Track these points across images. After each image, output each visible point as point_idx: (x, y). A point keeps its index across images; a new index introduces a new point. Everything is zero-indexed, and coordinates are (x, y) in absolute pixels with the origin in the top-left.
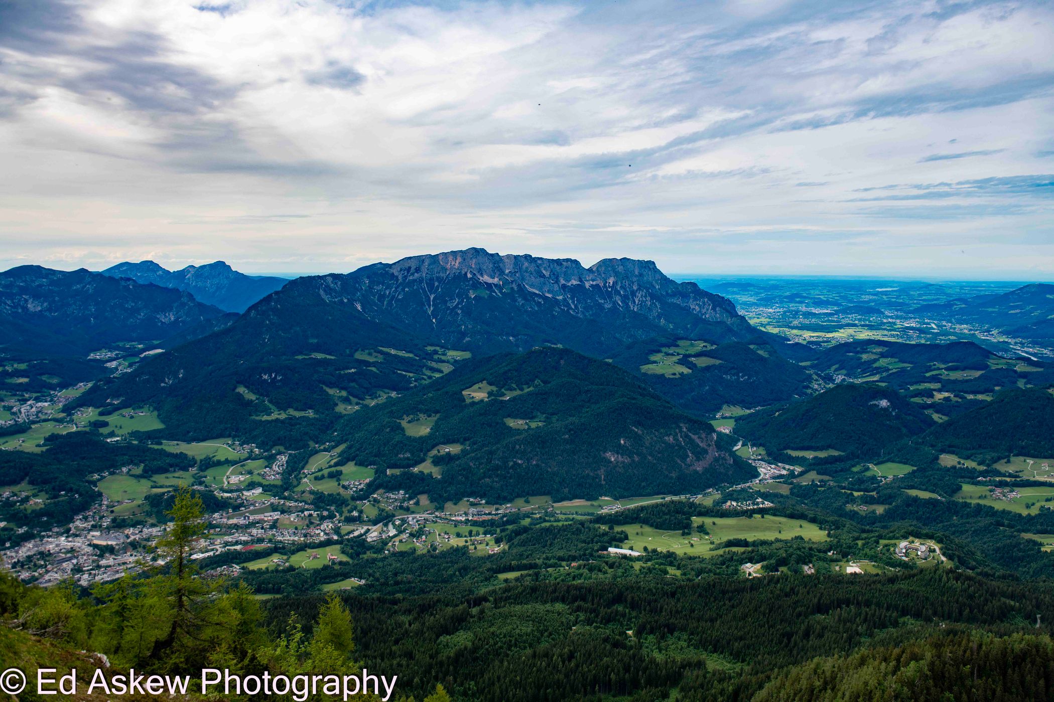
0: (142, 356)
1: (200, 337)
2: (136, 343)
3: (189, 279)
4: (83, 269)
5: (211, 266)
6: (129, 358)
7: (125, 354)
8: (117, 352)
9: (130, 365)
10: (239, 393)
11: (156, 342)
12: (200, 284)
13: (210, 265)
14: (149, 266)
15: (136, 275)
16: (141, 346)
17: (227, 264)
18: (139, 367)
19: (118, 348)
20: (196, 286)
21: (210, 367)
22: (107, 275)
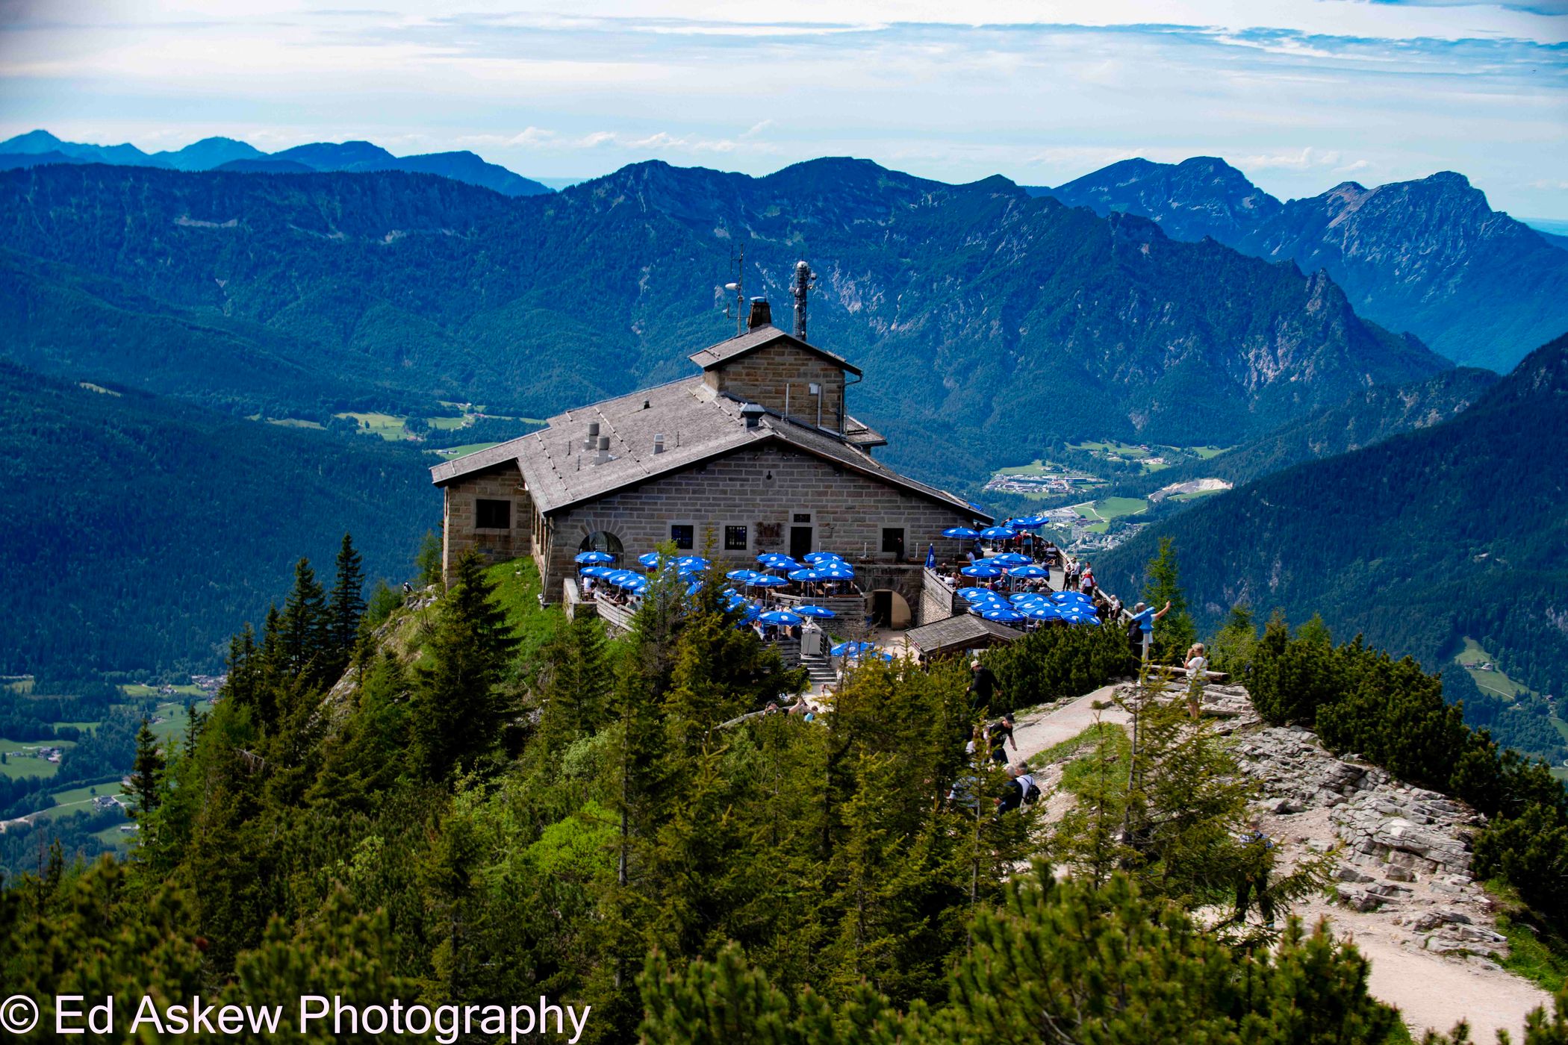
0: (1155, 497)
1: (1354, 447)
2: (1140, 450)
3: (1338, 232)
4: (999, 178)
5: (1418, 188)
6: (1112, 501)
7: (1103, 484)
8: (1079, 475)
9: (1115, 528)
10: (1460, 668)
11: (1206, 453)
12: (1375, 255)
13: (1415, 186)
14: (1209, 178)
15: (1166, 207)
16: (1155, 464)
17: (1473, 183)
18: (1143, 536)
19: (1082, 462)
20: (1358, 260)
21: (1375, 563)
22: (1072, 203)
